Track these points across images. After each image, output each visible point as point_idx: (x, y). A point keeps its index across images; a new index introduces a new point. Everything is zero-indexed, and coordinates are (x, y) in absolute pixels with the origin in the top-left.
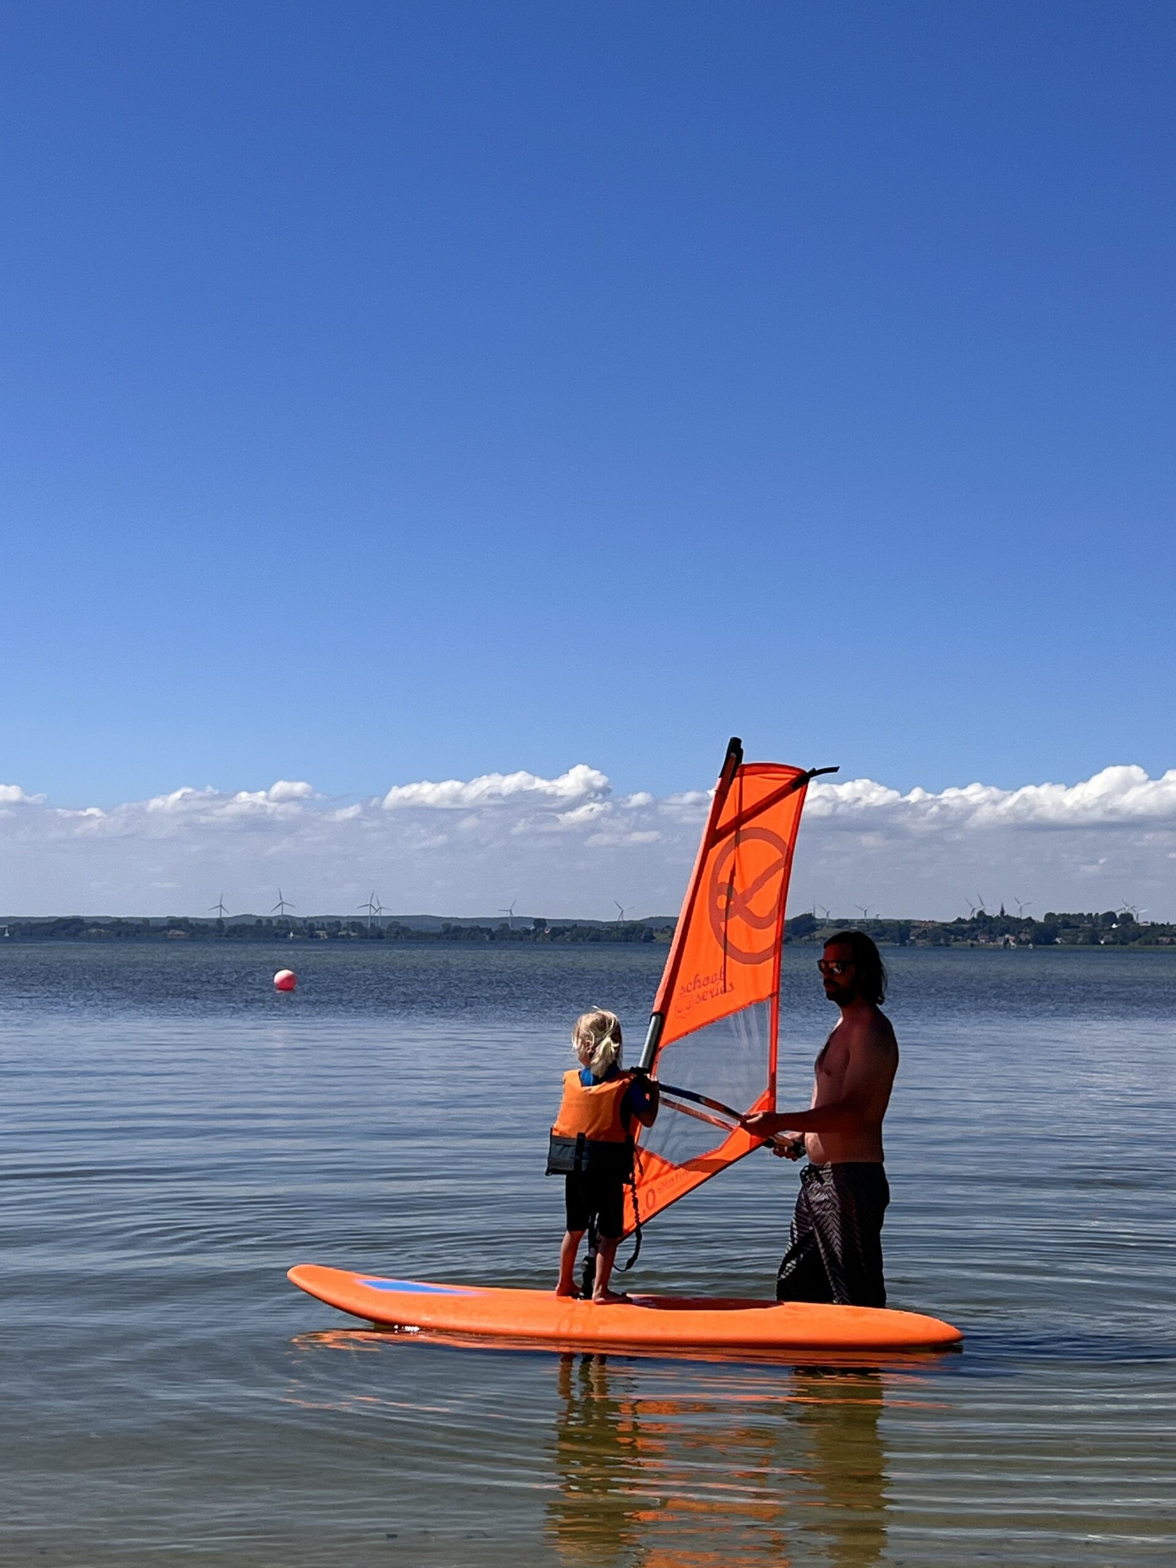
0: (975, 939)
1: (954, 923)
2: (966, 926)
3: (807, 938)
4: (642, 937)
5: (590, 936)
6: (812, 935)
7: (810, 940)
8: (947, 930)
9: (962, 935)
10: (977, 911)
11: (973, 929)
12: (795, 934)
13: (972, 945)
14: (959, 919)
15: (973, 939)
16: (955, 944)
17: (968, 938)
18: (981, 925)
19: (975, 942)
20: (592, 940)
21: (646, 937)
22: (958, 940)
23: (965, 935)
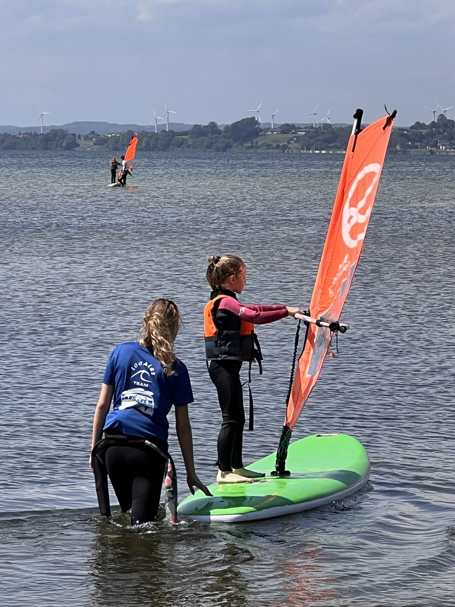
0: (435, 145)
1: (412, 128)
2: (424, 132)
3: (249, 144)
4: (64, 144)
5: (5, 144)
6: (254, 141)
7: (252, 147)
8: (403, 135)
9: (421, 141)
10: (437, 114)
11: (432, 135)
12: (235, 140)
13: (432, 152)
14: (418, 123)
15: (432, 146)
16: (413, 151)
17: (427, 144)
18: (441, 130)
19: (434, 149)
20: (8, 148)
21: (68, 144)
22: (417, 147)
23: (425, 141)
